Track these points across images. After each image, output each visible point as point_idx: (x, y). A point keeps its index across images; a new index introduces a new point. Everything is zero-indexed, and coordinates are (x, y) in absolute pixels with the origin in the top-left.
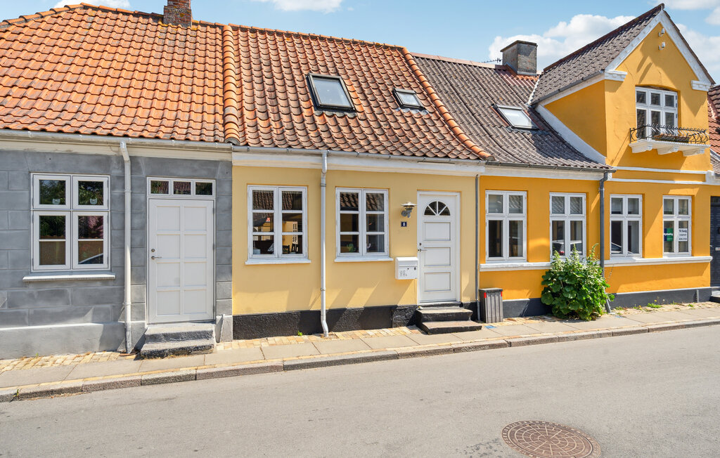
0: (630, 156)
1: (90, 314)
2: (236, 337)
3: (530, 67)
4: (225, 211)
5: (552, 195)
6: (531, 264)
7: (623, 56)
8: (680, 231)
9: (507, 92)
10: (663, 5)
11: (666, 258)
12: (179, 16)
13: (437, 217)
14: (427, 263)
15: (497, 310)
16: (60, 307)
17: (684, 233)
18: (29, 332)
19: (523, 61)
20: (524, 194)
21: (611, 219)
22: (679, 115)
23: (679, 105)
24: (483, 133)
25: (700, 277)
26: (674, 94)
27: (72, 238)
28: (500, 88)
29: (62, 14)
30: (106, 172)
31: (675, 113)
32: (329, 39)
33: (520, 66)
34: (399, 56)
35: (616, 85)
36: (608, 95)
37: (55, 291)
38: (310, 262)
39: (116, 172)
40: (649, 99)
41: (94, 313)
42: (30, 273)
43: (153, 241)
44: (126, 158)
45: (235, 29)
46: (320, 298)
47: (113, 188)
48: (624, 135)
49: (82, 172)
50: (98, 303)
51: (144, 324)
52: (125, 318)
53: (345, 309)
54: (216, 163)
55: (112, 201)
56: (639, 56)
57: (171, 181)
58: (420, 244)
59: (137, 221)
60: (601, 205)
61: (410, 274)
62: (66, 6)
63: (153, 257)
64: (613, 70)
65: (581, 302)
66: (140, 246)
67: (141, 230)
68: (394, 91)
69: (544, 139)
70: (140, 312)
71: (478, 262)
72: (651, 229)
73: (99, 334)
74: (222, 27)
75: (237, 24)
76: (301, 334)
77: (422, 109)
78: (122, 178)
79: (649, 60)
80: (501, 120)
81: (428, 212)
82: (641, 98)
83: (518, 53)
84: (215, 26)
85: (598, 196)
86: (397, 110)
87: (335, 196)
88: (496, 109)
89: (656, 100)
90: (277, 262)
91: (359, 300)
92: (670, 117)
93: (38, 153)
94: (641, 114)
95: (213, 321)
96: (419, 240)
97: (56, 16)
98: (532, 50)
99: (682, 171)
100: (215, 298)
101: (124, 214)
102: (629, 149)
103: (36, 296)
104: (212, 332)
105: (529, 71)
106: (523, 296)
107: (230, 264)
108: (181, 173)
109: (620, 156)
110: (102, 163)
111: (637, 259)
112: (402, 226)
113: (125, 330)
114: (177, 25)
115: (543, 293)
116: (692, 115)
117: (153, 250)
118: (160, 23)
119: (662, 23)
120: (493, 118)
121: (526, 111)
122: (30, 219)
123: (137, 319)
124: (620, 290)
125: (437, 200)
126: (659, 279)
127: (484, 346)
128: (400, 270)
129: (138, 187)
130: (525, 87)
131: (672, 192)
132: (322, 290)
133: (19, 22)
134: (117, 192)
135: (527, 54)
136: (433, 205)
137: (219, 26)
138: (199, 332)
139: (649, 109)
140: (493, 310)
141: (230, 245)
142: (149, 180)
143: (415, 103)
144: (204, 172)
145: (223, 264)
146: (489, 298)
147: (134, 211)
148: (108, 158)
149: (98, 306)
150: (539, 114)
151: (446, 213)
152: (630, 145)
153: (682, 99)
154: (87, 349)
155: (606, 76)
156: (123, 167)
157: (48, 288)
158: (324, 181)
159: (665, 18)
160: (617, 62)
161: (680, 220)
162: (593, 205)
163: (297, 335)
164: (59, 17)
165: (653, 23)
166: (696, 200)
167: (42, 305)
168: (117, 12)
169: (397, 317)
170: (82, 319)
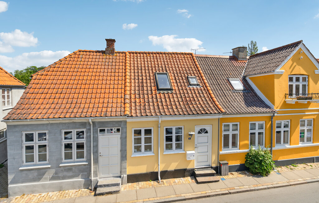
0: (285, 105)
1: (80, 176)
2: (128, 182)
3: (244, 57)
4: (124, 138)
5: (250, 123)
6: (241, 151)
7: (283, 64)
8: (308, 133)
9: (233, 70)
10: (302, 41)
11: (301, 145)
12: (110, 51)
13: (203, 134)
14: (199, 152)
15: (226, 171)
16: (71, 174)
17: (310, 134)
18: (62, 183)
19: (241, 55)
20: (238, 123)
21: (276, 130)
22: (308, 85)
23: (308, 81)
24: (223, 95)
25: (316, 152)
26: (307, 77)
27: (74, 150)
28: (231, 68)
29: (72, 56)
30: (85, 128)
31: (307, 84)
32: (164, 53)
33: (240, 57)
34: (190, 58)
35: (279, 76)
36: (276, 80)
37: (70, 169)
38: (154, 155)
39: (88, 127)
40: (294, 79)
41: (82, 176)
42: (62, 163)
43: (101, 150)
44: (91, 123)
45: (130, 53)
46: (158, 167)
47: (87, 133)
48: (283, 96)
49: (77, 128)
50: (82, 172)
51: (97, 179)
52: (91, 177)
53: (167, 171)
54: (121, 122)
55: (87, 137)
56: (290, 62)
57: (106, 129)
58: (196, 145)
59: (95, 144)
60: (272, 126)
61: (192, 158)
62: (74, 52)
63: (100, 156)
64: (278, 70)
65: (261, 169)
66: (96, 152)
67: (96, 146)
68: (188, 77)
69: (248, 95)
70: (96, 175)
71: (219, 151)
72: (294, 133)
73: (83, 183)
74: (125, 53)
75: (130, 51)
76: (151, 180)
77: (198, 85)
78: (90, 129)
79: (295, 64)
80: (230, 86)
81: (199, 133)
82: (291, 79)
83: (239, 52)
84: (122, 53)
85: (270, 122)
86: (188, 87)
87: (164, 130)
88: (228, 80)
89: (298, 79)
90: (142, 155)
91: (172, 167)
92: (304, 86)
93: (64, 123)
94: (291, 86)
95: (120, 177)
96: (196, 143)
97: (70, 57)
98: (244, 50)
99: (309, 109)
100: (121, 169)
101: (91, 142)
102: (285, 102)
103: (63, 171)
104: (120, 183)
105: (243, 59)
106: (237, 163)
107: (126, 157)
108: (109, 126)
109: (281, 105)
110: (84, 124)
111: (287, 146)
112: (189, 139)
113: (91, 182)
114: (110, 54)
115: (246, 162)
116: (315, 85)
117: (100, 153)
118: (104, 54)
119: (301, 48)
120: (227, 86)
121: (241, 80)
122: (61, 145)
123: (95, 177)
124: (279, 159)
125: (203, 128)
126: (297, 154)
127: (219, 194)
128: (188, 157)
129: (95, 132)
130: (241, 66)
131: (304, 118)
132: (159, 165)
133: (59, 62)
134: (88, 134)
135: (242, 52)
136: (201, 130)
137: (124, 53)
138: (115, 184)
139: (294, 84)
140: (225, 171)
141: (126, 150)
142: (99, 129)
143: (195, 83)
144: (117, 125)
145: (124, 157)
146: (223, 166)
147: (94, 140)
148: (85, 123)
149: (83, 173)
150: (247, 80)
151: (207, 132)
152: (285, 100)
153: (310, 78)
154: (80, 188)
155: (275, 73)
156: (90, 125)
157: (67, 168)
158: (159, 126)
159: (303, 46)
160: (280, 67)
161: (308, 128)
162: (268, 126)
163: (149, 181)
164: (71, 57)
165: (297, 48)
166: (315, 120)
167: (66, 174)
168: (90, 52)
169: (186, 173)
170: (78, 178)
